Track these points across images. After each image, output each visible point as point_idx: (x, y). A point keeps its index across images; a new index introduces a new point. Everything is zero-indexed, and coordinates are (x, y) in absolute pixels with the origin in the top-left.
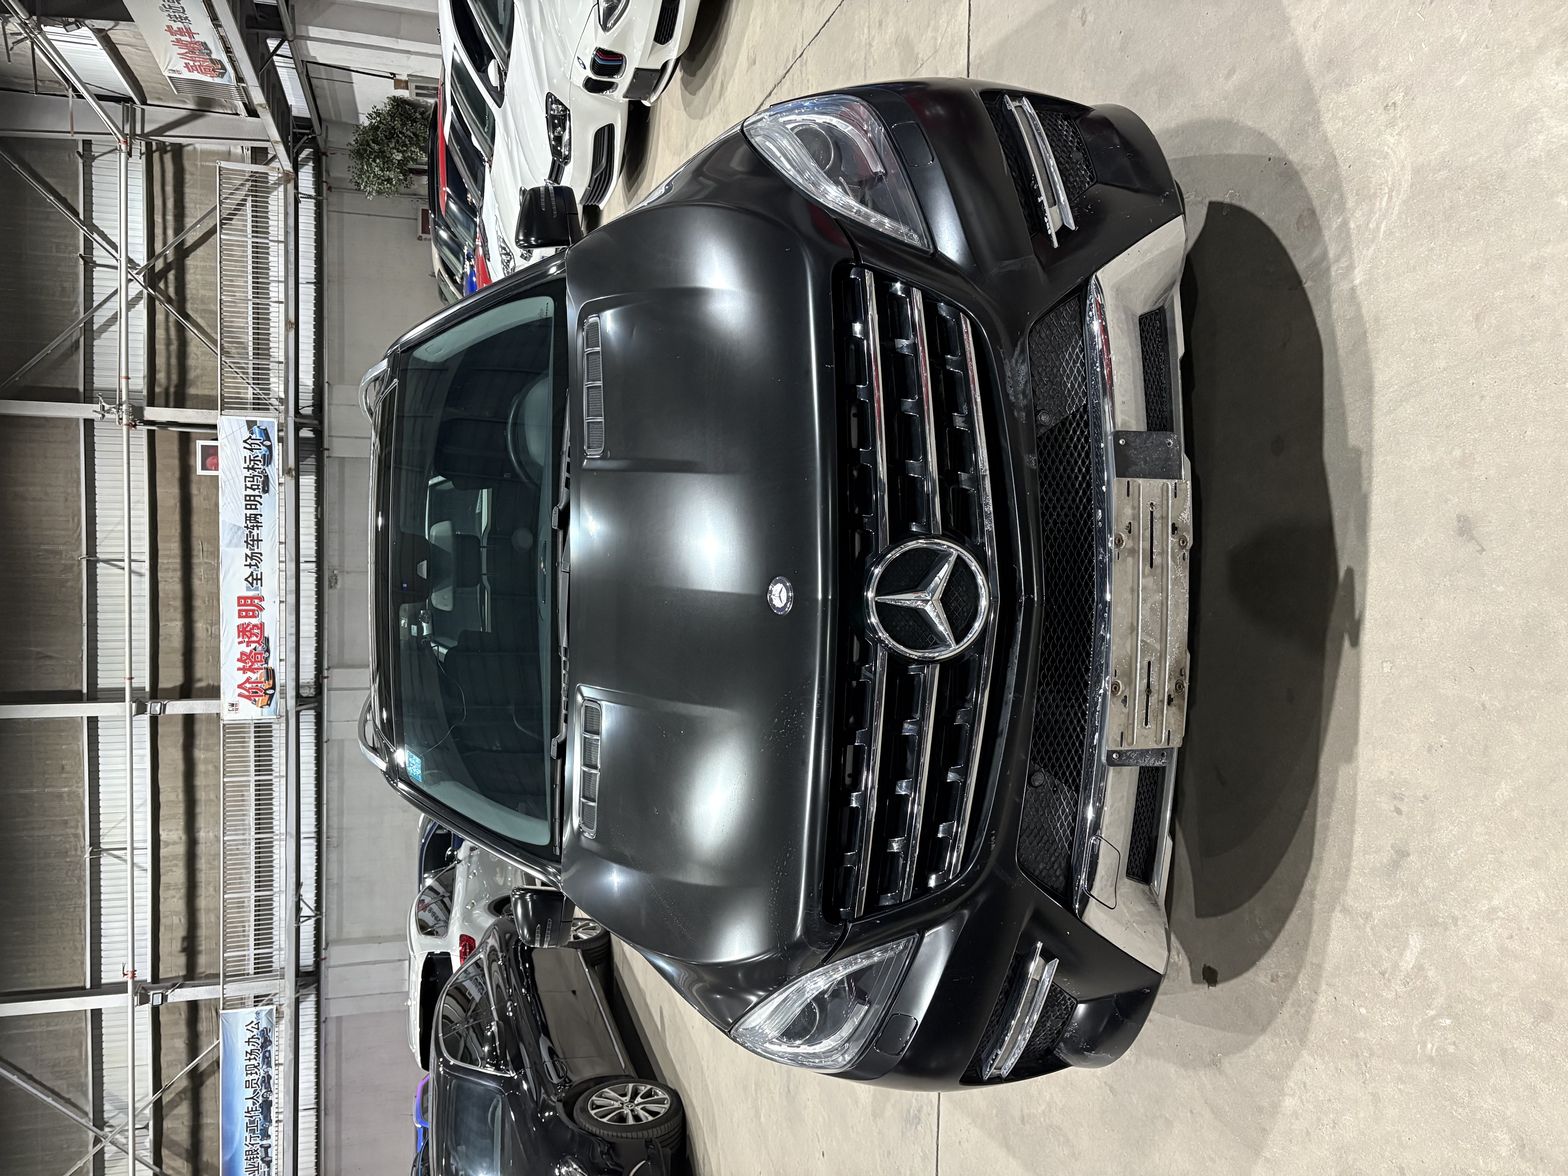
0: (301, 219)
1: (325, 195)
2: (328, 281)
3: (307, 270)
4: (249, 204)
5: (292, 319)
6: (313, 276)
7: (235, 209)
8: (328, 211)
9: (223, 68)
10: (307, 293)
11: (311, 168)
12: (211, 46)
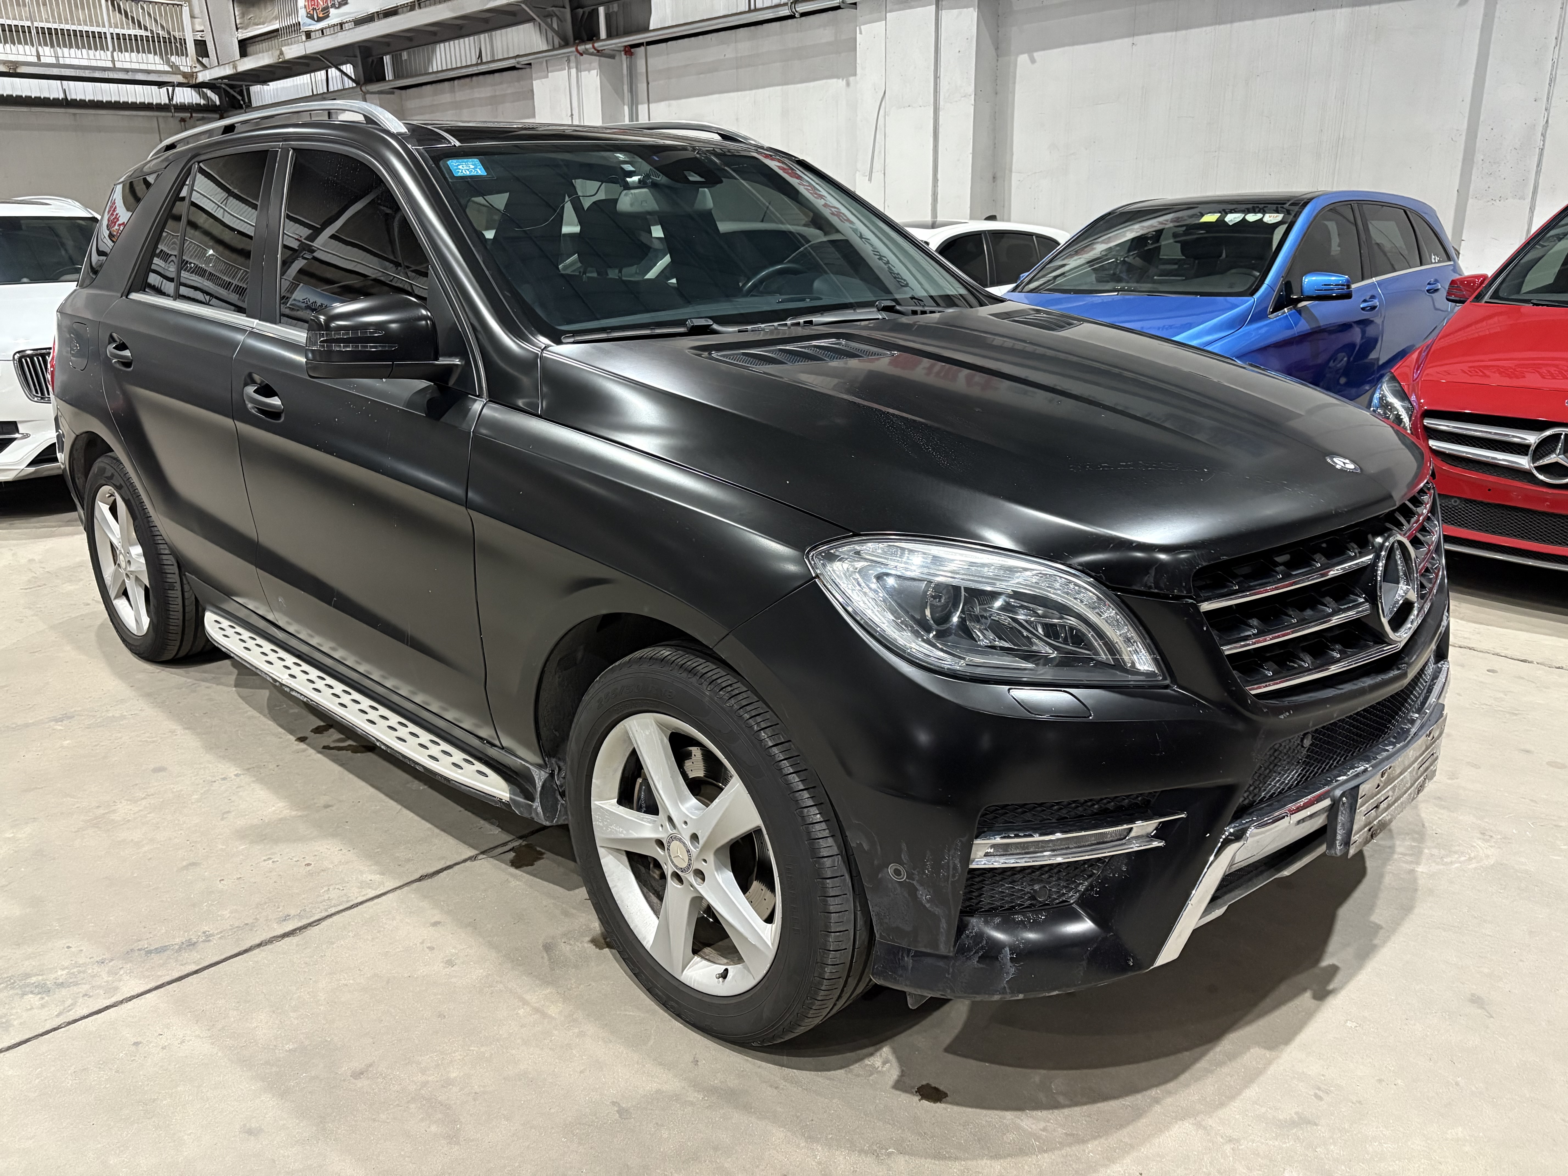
0: (138, 88)
1: (176, 114)
2: (75, 114)
3: (80, 91)
4: (142, 33)
5: (22, 70)
6: (74, 97)
7: (133, 18)
8: (157, 117)
9: (320, 20)
10: (52, 90)
11: (198, 102)
12: (344, 9)
